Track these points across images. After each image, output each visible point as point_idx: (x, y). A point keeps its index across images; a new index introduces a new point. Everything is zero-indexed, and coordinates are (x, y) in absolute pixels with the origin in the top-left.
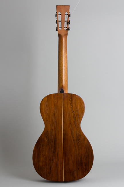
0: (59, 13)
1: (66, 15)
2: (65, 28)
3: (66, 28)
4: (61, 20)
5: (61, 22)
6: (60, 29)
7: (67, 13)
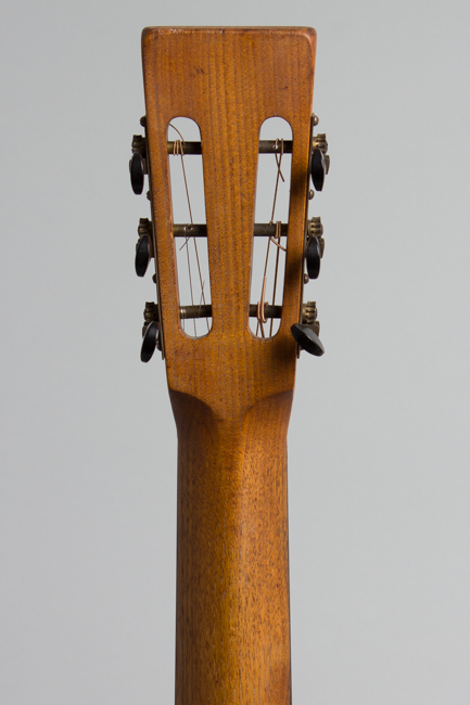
0: (185, 129)
1: (268, 148)
2: (254, 312)
3: (275, 312)
4: (201, 219)
5: (202, 242)
6: (197, 328)
7: (276, 129)
